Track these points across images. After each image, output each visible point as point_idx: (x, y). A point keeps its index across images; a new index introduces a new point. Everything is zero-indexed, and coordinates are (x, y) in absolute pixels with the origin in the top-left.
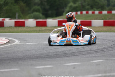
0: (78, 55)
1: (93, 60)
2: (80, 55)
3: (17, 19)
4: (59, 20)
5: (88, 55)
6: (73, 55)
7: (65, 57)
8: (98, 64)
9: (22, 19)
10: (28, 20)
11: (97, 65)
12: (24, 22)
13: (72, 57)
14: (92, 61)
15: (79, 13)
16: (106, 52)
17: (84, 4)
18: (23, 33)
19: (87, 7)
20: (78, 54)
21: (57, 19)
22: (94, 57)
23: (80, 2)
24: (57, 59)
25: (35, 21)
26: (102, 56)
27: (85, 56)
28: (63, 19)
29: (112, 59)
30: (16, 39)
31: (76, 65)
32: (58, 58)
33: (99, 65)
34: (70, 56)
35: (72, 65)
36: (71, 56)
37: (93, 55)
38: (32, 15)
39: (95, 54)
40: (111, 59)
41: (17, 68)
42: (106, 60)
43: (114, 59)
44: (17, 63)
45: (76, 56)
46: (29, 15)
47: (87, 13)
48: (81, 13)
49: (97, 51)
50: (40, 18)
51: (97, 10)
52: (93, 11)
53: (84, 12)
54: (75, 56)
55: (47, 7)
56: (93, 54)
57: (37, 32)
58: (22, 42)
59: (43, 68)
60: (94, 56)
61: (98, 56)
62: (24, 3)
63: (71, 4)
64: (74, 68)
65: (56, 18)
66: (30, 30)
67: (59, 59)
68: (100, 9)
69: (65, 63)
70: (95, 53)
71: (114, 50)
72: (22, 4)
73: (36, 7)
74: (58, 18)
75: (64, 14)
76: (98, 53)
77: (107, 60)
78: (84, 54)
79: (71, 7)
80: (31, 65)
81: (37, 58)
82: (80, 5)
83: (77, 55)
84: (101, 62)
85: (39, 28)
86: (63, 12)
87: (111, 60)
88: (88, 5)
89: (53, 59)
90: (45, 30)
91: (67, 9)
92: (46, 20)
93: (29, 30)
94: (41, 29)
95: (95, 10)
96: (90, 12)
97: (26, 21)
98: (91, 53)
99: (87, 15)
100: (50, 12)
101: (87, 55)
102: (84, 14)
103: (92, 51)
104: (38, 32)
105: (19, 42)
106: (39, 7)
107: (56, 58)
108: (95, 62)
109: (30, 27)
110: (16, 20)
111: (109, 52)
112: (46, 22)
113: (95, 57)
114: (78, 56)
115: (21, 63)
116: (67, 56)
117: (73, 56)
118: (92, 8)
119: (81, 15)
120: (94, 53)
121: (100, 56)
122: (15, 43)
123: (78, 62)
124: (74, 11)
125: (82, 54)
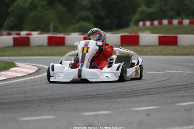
0: (154, 94)
1: (179, 103)
2: (158, 93)
3: (51, 33)
4: (123, 34)
5: (172, 94)
6: (146, 93)
7: (132, 96)
8: (188, 109)
9: (60, 32)
10: (69, 35)
11: (187, 110)
12: (63, 38)
13: (145, 96)
14: (178, 104)
15: (156, 23)
19: (170, 13)
21: (119, 34)
22: (181, 96)
23: (157, 5)
24: (119, 100)
25: (82, 36)
27: (166, 96)
28: (130, 33)
31: (151, 110)
32: (120, 98)
33: (190, 110)
34: (141, 95)
35: (144, 111)
36: (143, 95)
38: (77, 26)
39: (183, 92)
41: (52, 115)
44: (52, 107)
45: (151, 95)
46: (72, 27)
47: (170, 23)
48: (160, 23)
49: (186, 86)
51: (187, 18)
52: (180, 20)
53: (165, 22)
54: (149, 94)
55: (103, 13)
56: (180, 92)
59: (96, 115)
60: (181, 95)
61: (189, 95)
62: (64, 6)
63: (143, 8)
64: (148, 115)
65: (117, 32)
67: (122, 99)
68: (192, 16)
69: (133, 107)
70: (183, 90)
72: (60, 7)
73: (84, 13)
74: (120, 31)
75: (131, 24)
76: (188, 91)
78: (165, 93)
79: (142, 12)
80: (76, 110)
81: (86, 98)
82: (159, 9)
83: (153, 94)
86: (130, 21)
88: (172, 9)
91: (137, 16)
95: (183, 19)
96: (175, 22)
97: (66, 37)
98: (176, 91)
99: (170, 26)
100: (107, 22)
101: (170, 94)
102: (165, 25)
103: (179, 87)
106: (88, 14)
107: (117, 98)
108: (184, 106)
109: (73, 46)
110: (50, 35)
113: (184, 96)
114: (154, 95)
115: (59, 107)
116: (137, 96)
117: (147, 95)
118: (178, 15)
119: (160, 26)
120: (181, 90)
121: (193, 95)
123: (154, 106)
124: (148, 20)
125: (161, 92)
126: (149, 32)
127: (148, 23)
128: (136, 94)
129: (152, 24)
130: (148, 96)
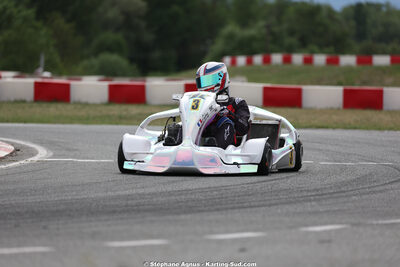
0: (255, 206)
1: (307, 225)
2: (263, 205)
5: (291, 208)
6: (237, 205)
7: (209, 211)
8: (325, 240)
9: (60, 74)
10: (80, 80)
11: (322, 242)
12: (67, 87)
13: (236, 211)
14: (304, 229)
15: (258, 59)
16: (354, 197)
17: (276, 29)
18: (63, 123)
19: (289, 41)
20: (256, 204)
21: (180, 80)
22: (310, 213)
23: (261, 23)
24: (183, 217)
25: (106, 84)
26: (339, 210)
27: (279, 211)
29: (375, 222)
30: (41, 143)
31: (248, 239)
32: (185, 213)
33: (329, 241)
34: (227, 209)
35: (235, 240)
36: (233, 208)
37: (309, 207)
38: (95, 62)
39: (313, 203)
40: (369, 222)
41: (44, 245)
42: (353, 225)
43: (380, 222)
44: (45, 228)
45: (249, 210)
46: (85, 63)
47: (287, 60)
48: (267, 60)
49: (320, 192)
50: (124, 75)
51: (321, 51)
52: (307, 55)
53: (277, 58)
54: (243, 207)
55: (149, 37)
56: (309, 204)
57: (111, 123)
58: (59, 156)
59: (134, 248)
60: (309, 209)
61: (327, 212)
62: (69, 21)
63: (231, 28)
64: (243, 250)
65: (178, 76)
66: (89, 115)
67: (189, 216)
68: (332, 49)
69: (212, 233)
70: (315, 200)
71: (381, 191)
72: (60, 21)
73: (110, 36)
74: (184, 74)
76: (324, 202)
77: (358, 225)
78: (276, 204)
79: (231, 37)
80: (94, 235)
81: (114, 212)
82: (264, 31)
83: (251, 207)
84: (337, 231)
85: (117, 109)
86: (204, 54)
87: (372, 225)
88: (292, 33)
89: (170, 217)
90: (140, 114)
91: (219, 45)
92: (145, 81)
93: (83, 113)
94: (124, 113)
95: (313, 52)
96: (298, 59)
97: (74, 84)
98: (299, 202)
99: (287, 66)
100: (156, 54)
101: (287, 206)
102: (277, 66)
103: (305, 194)
104: (117, 124)
105: (51, 154)
106: (119, 37)
107: (178, 214)
108: (316, 232)
109: (86, 104)
110: (39, 80)
111: (364, 197)
112: (142, 89)
113: (316, 213)
114: (254, 209)
115: (58, 229)
116: (218, 210)
117: (239, 208)
118: (303, 44)
119: (266, 67)
120: (310, 201)
121: (334, 211)
122: (35, 159)
123: (255, 230)
124: (242, 54)
125: (268, 203)
126: (244, 79)
127: (241, 60)
128: (219, 207)
129: (249, 62)
130: (242, 210)
